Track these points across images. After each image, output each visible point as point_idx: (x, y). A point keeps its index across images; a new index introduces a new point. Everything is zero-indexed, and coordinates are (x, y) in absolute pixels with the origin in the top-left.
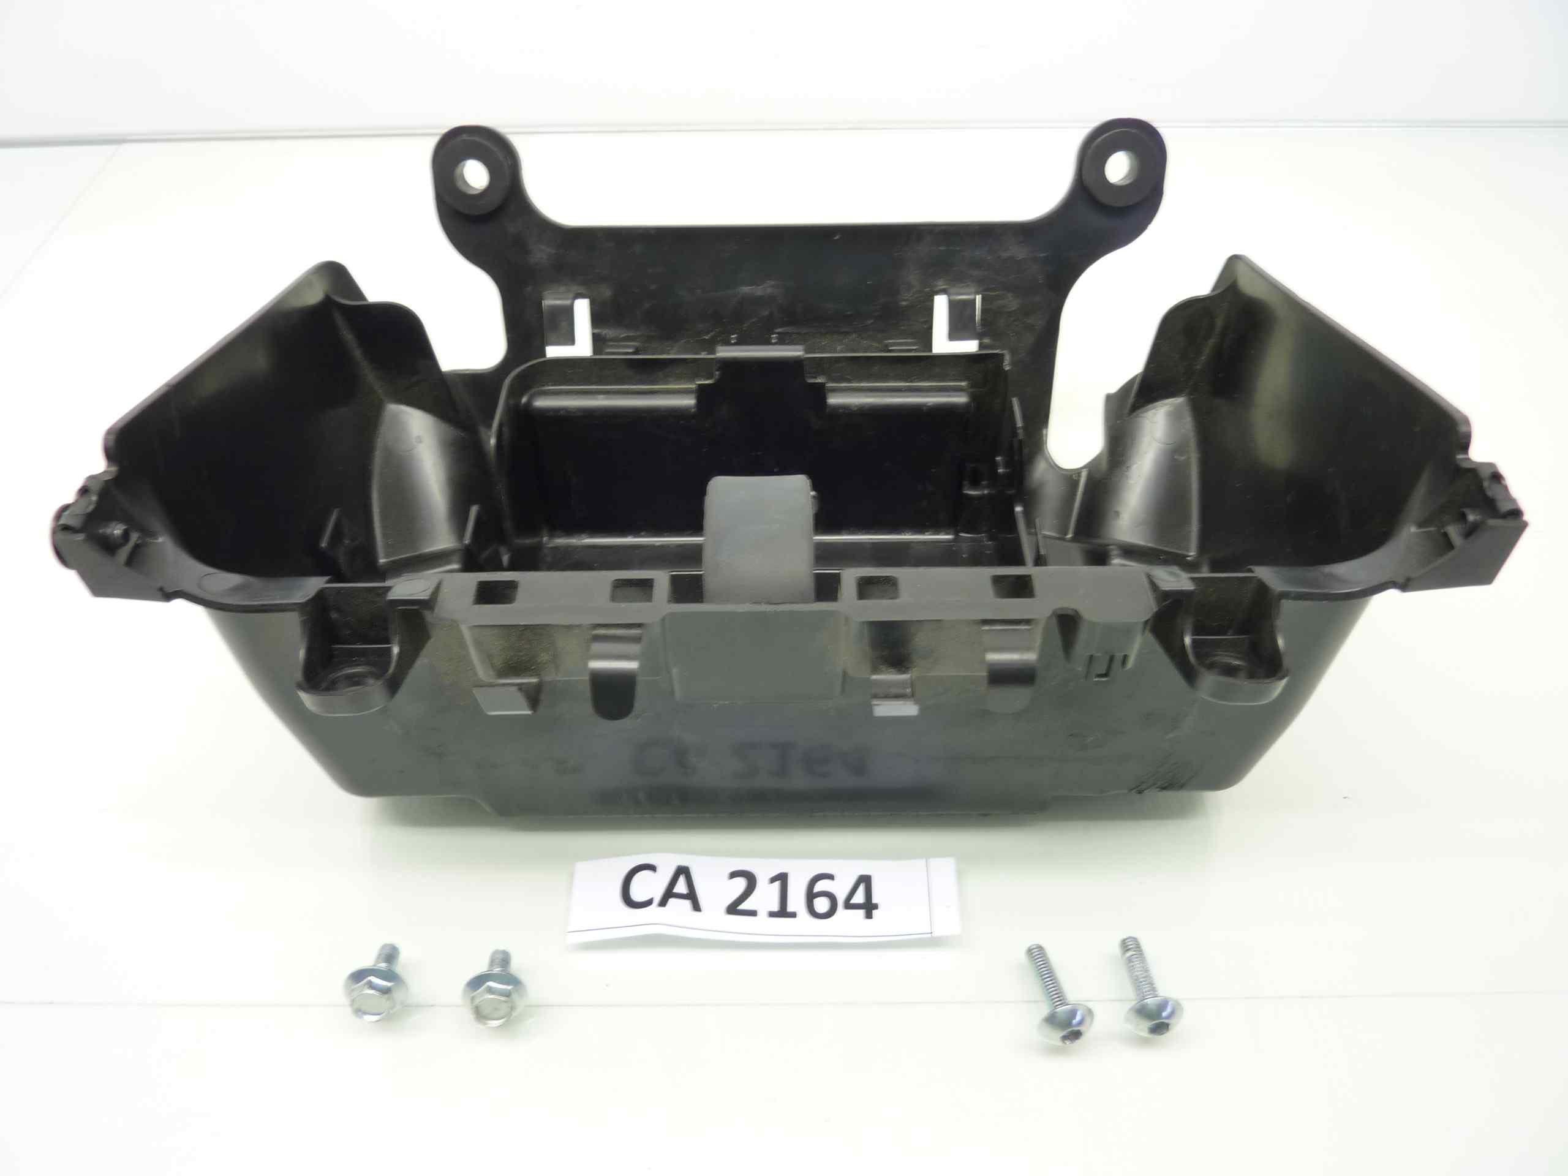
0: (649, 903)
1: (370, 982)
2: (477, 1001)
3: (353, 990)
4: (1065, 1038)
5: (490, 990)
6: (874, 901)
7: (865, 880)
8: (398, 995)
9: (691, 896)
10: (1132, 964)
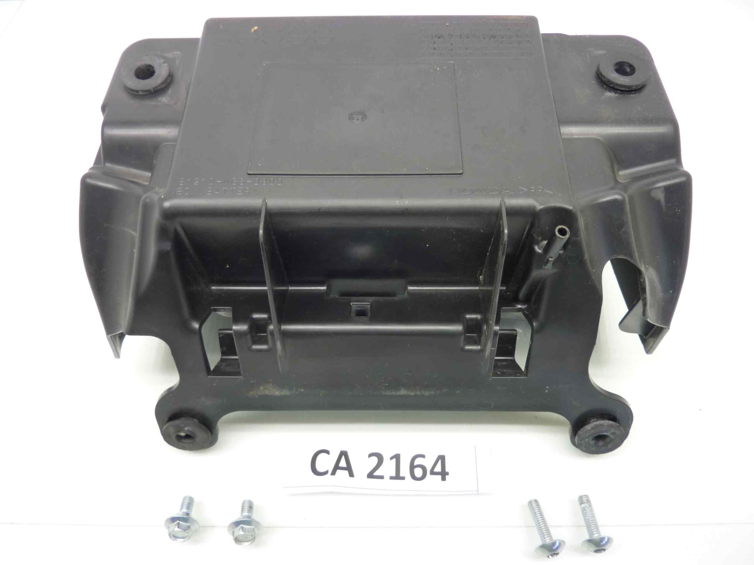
0: (326, 473)
1: (178, 524)
2: (236, 533)
3: (169, 527)
4: (549, 556)
5: (243, 529)
6: (447, 471)
7: (442, 458)
9: (349, 468)
10: (586, 512)
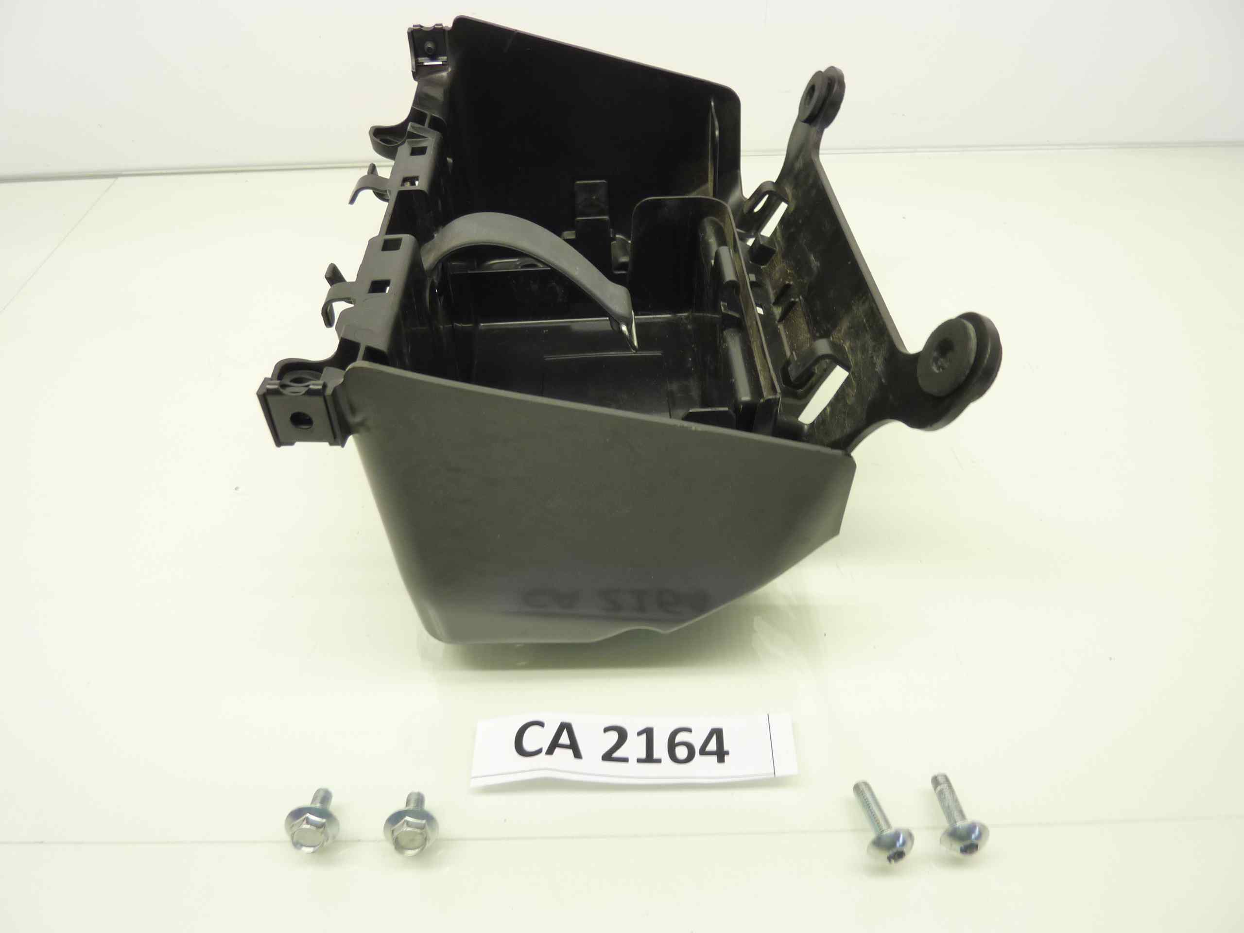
0: (539, 751)
1: (307, 819)
2: (396, 834)
3: (293, 826)
4: (890, 859)
5: (408, 824)
6: (726, 748)
7: (717, 733)
8: (330, 831)
9: (574, 747)
10: (944, 796)
